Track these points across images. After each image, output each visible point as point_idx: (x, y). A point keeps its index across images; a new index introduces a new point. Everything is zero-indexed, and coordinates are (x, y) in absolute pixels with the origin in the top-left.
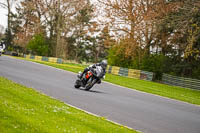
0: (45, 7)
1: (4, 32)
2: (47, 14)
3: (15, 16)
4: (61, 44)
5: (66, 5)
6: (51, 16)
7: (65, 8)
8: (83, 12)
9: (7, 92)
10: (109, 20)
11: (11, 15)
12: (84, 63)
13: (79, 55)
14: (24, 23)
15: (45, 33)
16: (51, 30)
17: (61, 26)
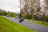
0: (29, 7)
1: (19, 13)
2: (30, 9)
3: (22, 10)
4: (33, 16)
5: (34, 7)
6: (31, 10)
7: (34, 8)
8: (38, 9)
9: (20, 28)
10: (44, 11)
11: (21, 9)
12: (39, 21)
13: (37, 19)
14: (24, 11)
15: (29, 14)
16: (31, 13)
17: (33, 12)
